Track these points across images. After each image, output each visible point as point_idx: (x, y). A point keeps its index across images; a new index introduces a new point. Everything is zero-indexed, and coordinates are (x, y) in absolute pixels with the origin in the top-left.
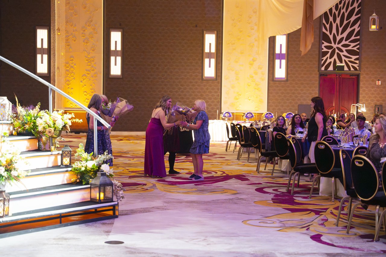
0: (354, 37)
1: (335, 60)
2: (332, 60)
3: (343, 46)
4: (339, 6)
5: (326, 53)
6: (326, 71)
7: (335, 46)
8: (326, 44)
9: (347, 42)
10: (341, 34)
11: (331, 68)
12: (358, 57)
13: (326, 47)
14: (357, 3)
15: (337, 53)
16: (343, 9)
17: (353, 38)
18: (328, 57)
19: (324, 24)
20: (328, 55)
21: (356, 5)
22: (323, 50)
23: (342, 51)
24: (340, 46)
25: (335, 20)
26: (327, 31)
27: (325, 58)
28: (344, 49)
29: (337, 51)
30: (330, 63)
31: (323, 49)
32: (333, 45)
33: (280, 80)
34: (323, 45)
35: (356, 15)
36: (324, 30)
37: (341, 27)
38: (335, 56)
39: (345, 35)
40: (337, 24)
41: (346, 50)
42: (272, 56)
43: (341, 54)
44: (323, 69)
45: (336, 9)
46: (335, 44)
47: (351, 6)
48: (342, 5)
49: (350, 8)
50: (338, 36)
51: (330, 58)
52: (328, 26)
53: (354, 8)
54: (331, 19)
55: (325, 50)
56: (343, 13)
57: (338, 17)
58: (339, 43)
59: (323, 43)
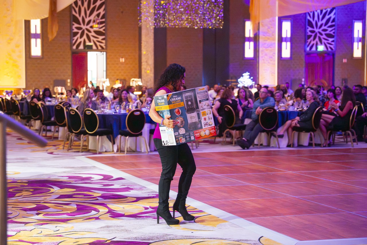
2: (82, 40)
6: (77, 50)
11: (81, 47)
23: (90, 32)
25: (83, 4)
27: (75, 38)
29: (86, 32)
31: (73, 30)
32: (82, 26)
33: (36, 58)
34: (74, 27)
37: (88, 10)
38: (85, 37)
42: (28, 36)
43: (90, 34)
44: (74, 47)
52: (77, 9)
55: (75, 30)
59: (73, 25)
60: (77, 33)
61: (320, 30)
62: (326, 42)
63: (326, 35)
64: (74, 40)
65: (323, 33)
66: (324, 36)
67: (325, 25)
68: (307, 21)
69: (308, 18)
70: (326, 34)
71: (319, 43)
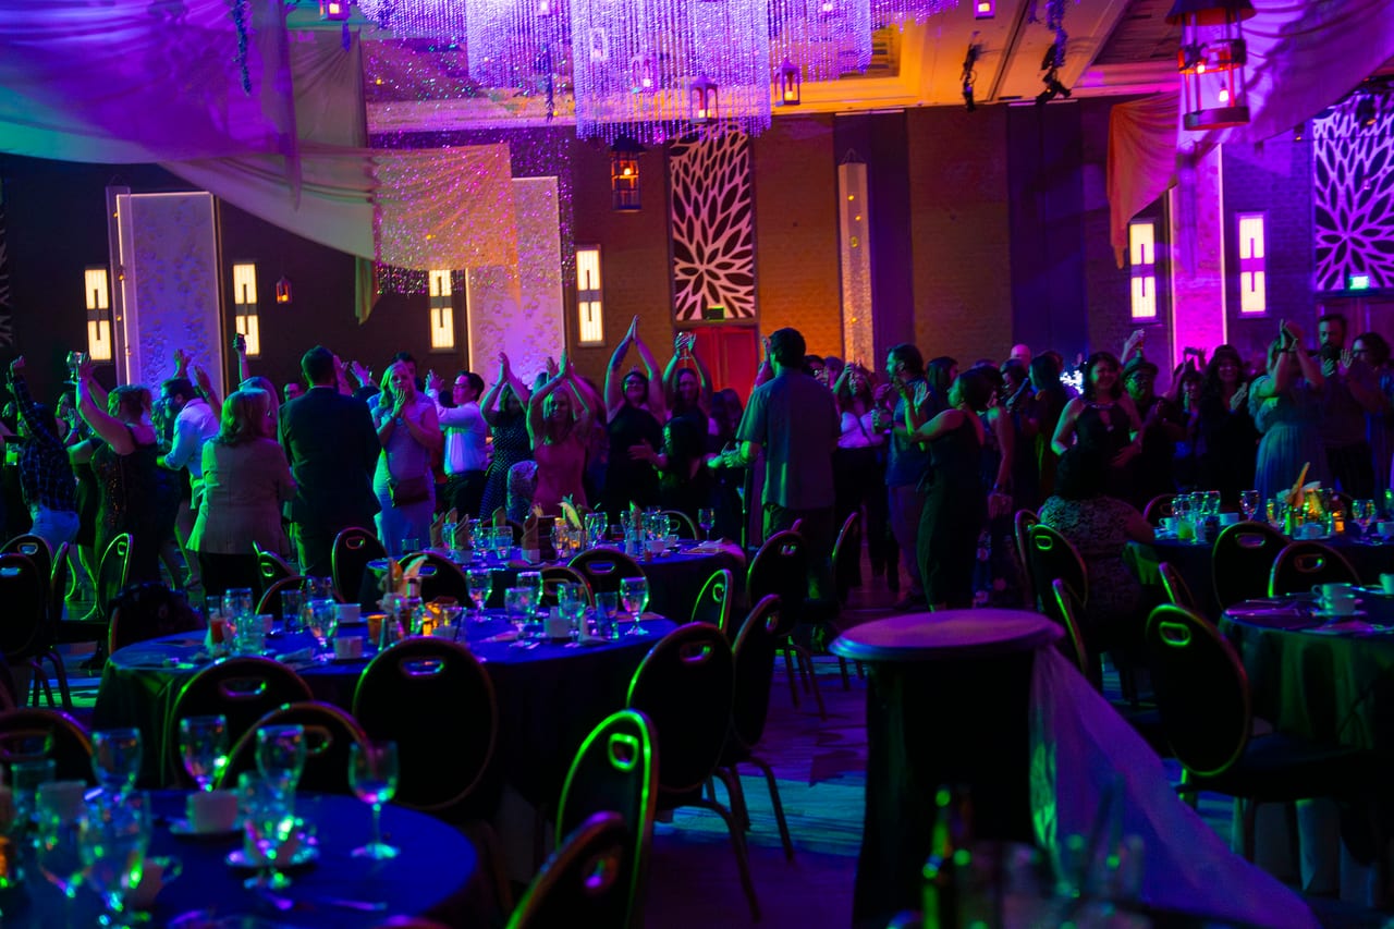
0: (742, 246)
1: (704, 297)
2: (698, 297)
3: (720, 266)
4: (705, 184)
5: (683, 285)
7: (702, 268)
8: (683, 264)
9: (726, 259)
10: (713, 242)
11: (697, 315)
12: (751, 288)
13: (683, 270)
14: (741, 175)
15: (709, 283)
16: (712, 188)
17: (738, 249)
18: (688, 294)
19: (675, 223)
20: (690, 288)
21: (738, 179)
22: (677, 278)
23: (716, 277)
24: (711, 267)
25: (697, 212)
26: (683, 236)
27: (682, 295)
28: (721, 273)
29: (707, 278)
30: (695, 303)
31: (677, 275)
32: (697, 265)
34: (677, 269)
35: (740, 201)
36: (676, 236)
37: (711, 226)
38: (704, 290)
39: (721, 243)
40: (703, 223)
41: (726, 276)
43: (717, 283)
44: (680, 317)
45: (699, 191)
46: (702, 262)
47: (730, 181)
48: (710, 181)
49: (727, 188)
50: (706, 245)
51: (694, 293)
52: (684, 227)
53: (735, 188)
54: (689, 211)
55: (682, 277)
56: (714, 199)
57: (704, 206)
58: (709, 262)
59: (676, 263)
60: (685, 283)
61: (1357, 235)
62: (1376, 264)
63: (1377, 245)
64: (678, 298)
65: (1367, 240)
66: (1370, 249)
67: (1372, 219)
68: (1313, 209)
69: (1318, 202)
70: (1374, 243)
71: (1353, 266)
